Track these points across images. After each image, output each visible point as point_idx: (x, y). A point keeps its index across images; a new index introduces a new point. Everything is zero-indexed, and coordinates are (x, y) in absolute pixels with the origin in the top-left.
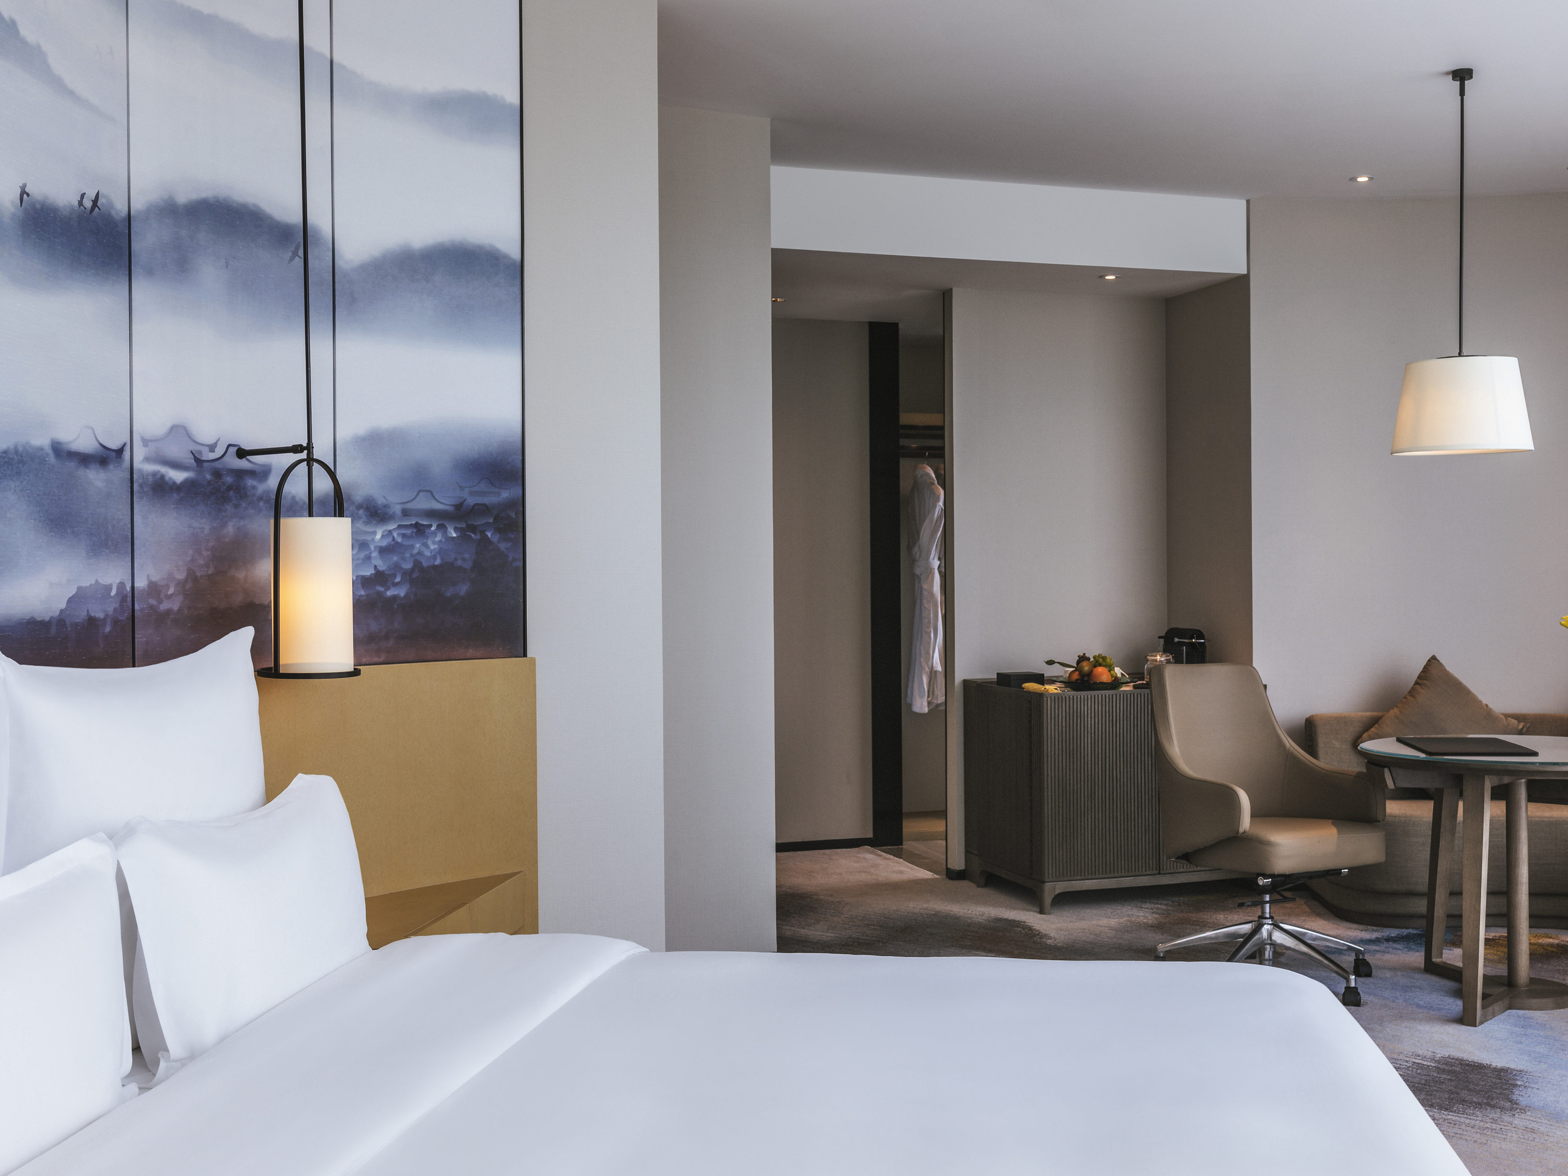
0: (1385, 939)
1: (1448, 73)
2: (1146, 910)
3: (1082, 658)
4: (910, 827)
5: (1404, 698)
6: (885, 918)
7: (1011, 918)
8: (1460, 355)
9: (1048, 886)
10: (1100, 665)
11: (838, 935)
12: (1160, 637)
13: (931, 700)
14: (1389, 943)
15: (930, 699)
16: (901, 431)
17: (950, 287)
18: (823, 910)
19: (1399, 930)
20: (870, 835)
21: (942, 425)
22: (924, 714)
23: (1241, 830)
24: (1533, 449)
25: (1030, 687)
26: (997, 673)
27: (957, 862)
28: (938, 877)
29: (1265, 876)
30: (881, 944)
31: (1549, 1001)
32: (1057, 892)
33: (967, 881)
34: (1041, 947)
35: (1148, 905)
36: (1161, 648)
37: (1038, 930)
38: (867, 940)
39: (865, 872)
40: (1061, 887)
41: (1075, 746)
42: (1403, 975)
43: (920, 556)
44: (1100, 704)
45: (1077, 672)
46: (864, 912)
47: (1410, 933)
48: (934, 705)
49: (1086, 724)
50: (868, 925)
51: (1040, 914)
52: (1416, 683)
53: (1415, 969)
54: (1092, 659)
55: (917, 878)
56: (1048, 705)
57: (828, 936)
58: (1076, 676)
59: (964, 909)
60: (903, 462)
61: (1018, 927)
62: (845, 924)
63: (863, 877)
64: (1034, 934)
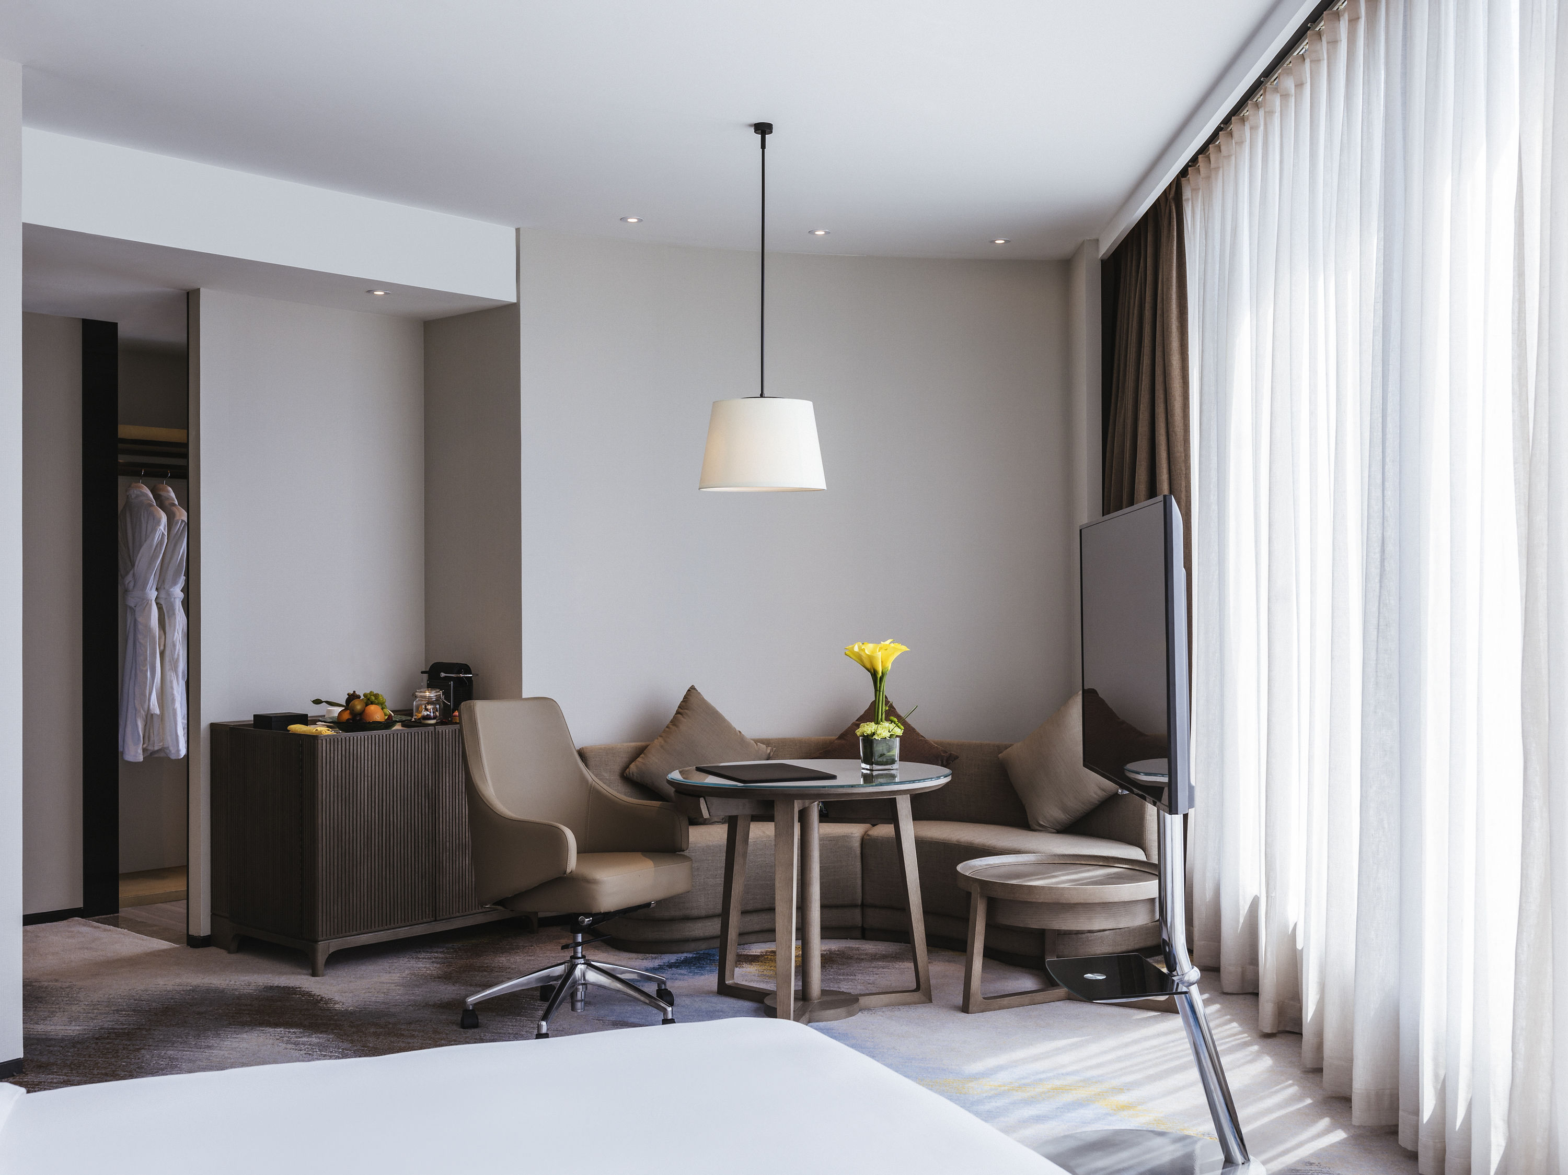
0: (667, 966)
1: (751, 125)
2: (425, 960)
3: (352, 697)
4: (127, 891)
5: (667, 727)
6: (135, 1000)
7: (283, 985)
8: (762, 396)
9: (321, 945)
10: (372, 703)
11: (86, 1027)
12: (423, 672)
13: (147, 747)
14: (673, 969)
15: (145, 746)
16: (120, 446)
17: (199, 287)
18: (54, 998)
19: (675, 955)
20: (80, 905)
21: (186, 442)
22: (139, 763)
23: (568, 871)
24: (826, 488)
25: (297, 729)
26: (254, 715)
27: (202, 925)
28: (178, 946)
29: (587, 915)
30: (144, 1032)
31: (841, 1011)
32: (331, 951)
33: (214, 948)
34: (331, 1014)
35: (422, 955)
36: (425, 683)
37: (319, 996)
38: (125, 1029)
39: (87, 948)
40: (335, 944)
41: (351, 792)
42: (701, 1000)
43: (134, 587)
44: (377, 745)
45: (348, 711)
46: (106, 996)
47: (687, 957)
48: (149, 752)
49: (362, 766)
50: (117, 1010)
51: (313, 976)
52: (678, 713)
53: (709, 993)
54: (362, 697)
55: (154, 949)
56: (323, 749)
57: (74, 1030)
58: (346, 716)
59: (226, 980)
60: (122, 480)
61: (295, 994)
62: (89, 1013)
63: (87, 955)
64: (317, 1000)
